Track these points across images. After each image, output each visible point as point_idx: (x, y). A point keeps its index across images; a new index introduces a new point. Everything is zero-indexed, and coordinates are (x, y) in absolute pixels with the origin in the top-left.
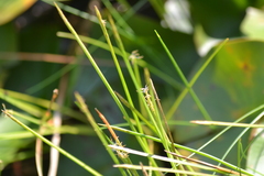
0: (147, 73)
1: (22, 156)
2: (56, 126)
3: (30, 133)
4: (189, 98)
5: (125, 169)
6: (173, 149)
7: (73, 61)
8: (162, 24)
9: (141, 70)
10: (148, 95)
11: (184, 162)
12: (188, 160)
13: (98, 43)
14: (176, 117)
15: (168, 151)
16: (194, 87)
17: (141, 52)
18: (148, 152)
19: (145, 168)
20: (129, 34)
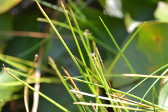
0: (94, 44)
1: (16, 97)
2: (37, 78)
3: (20, 82)
4: (121, 60)
5: (81, 105)
6: (111, 92)
7: (48, 37)
8: (104, 12)
9: (91, 42)
10: (95, 58)
11: (118, 100)
12: (121, 99)
13: (63, 25)
14: (113, 72)
15: (108, 93)
16: (125, 52)
17: (91, 31)
18: (96, 94)
19: (93, 104)
20: (83, 19)
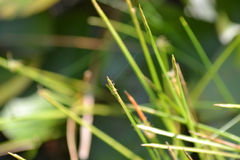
5: (152, 148)
